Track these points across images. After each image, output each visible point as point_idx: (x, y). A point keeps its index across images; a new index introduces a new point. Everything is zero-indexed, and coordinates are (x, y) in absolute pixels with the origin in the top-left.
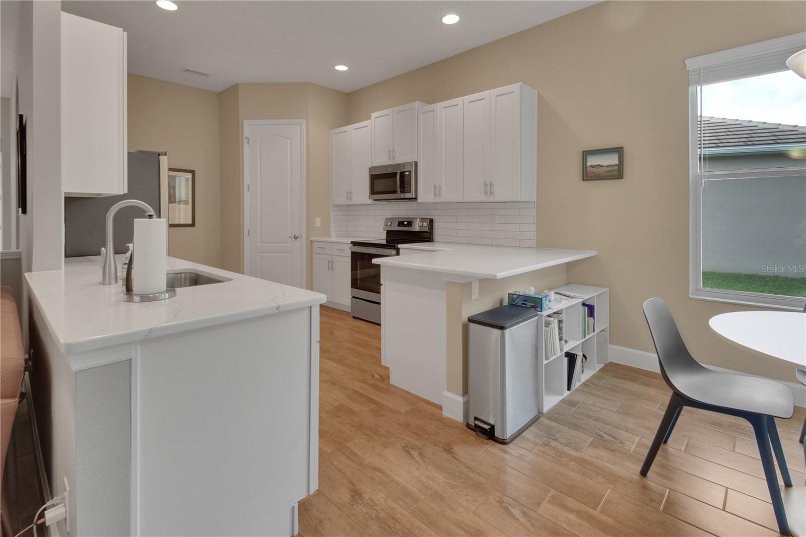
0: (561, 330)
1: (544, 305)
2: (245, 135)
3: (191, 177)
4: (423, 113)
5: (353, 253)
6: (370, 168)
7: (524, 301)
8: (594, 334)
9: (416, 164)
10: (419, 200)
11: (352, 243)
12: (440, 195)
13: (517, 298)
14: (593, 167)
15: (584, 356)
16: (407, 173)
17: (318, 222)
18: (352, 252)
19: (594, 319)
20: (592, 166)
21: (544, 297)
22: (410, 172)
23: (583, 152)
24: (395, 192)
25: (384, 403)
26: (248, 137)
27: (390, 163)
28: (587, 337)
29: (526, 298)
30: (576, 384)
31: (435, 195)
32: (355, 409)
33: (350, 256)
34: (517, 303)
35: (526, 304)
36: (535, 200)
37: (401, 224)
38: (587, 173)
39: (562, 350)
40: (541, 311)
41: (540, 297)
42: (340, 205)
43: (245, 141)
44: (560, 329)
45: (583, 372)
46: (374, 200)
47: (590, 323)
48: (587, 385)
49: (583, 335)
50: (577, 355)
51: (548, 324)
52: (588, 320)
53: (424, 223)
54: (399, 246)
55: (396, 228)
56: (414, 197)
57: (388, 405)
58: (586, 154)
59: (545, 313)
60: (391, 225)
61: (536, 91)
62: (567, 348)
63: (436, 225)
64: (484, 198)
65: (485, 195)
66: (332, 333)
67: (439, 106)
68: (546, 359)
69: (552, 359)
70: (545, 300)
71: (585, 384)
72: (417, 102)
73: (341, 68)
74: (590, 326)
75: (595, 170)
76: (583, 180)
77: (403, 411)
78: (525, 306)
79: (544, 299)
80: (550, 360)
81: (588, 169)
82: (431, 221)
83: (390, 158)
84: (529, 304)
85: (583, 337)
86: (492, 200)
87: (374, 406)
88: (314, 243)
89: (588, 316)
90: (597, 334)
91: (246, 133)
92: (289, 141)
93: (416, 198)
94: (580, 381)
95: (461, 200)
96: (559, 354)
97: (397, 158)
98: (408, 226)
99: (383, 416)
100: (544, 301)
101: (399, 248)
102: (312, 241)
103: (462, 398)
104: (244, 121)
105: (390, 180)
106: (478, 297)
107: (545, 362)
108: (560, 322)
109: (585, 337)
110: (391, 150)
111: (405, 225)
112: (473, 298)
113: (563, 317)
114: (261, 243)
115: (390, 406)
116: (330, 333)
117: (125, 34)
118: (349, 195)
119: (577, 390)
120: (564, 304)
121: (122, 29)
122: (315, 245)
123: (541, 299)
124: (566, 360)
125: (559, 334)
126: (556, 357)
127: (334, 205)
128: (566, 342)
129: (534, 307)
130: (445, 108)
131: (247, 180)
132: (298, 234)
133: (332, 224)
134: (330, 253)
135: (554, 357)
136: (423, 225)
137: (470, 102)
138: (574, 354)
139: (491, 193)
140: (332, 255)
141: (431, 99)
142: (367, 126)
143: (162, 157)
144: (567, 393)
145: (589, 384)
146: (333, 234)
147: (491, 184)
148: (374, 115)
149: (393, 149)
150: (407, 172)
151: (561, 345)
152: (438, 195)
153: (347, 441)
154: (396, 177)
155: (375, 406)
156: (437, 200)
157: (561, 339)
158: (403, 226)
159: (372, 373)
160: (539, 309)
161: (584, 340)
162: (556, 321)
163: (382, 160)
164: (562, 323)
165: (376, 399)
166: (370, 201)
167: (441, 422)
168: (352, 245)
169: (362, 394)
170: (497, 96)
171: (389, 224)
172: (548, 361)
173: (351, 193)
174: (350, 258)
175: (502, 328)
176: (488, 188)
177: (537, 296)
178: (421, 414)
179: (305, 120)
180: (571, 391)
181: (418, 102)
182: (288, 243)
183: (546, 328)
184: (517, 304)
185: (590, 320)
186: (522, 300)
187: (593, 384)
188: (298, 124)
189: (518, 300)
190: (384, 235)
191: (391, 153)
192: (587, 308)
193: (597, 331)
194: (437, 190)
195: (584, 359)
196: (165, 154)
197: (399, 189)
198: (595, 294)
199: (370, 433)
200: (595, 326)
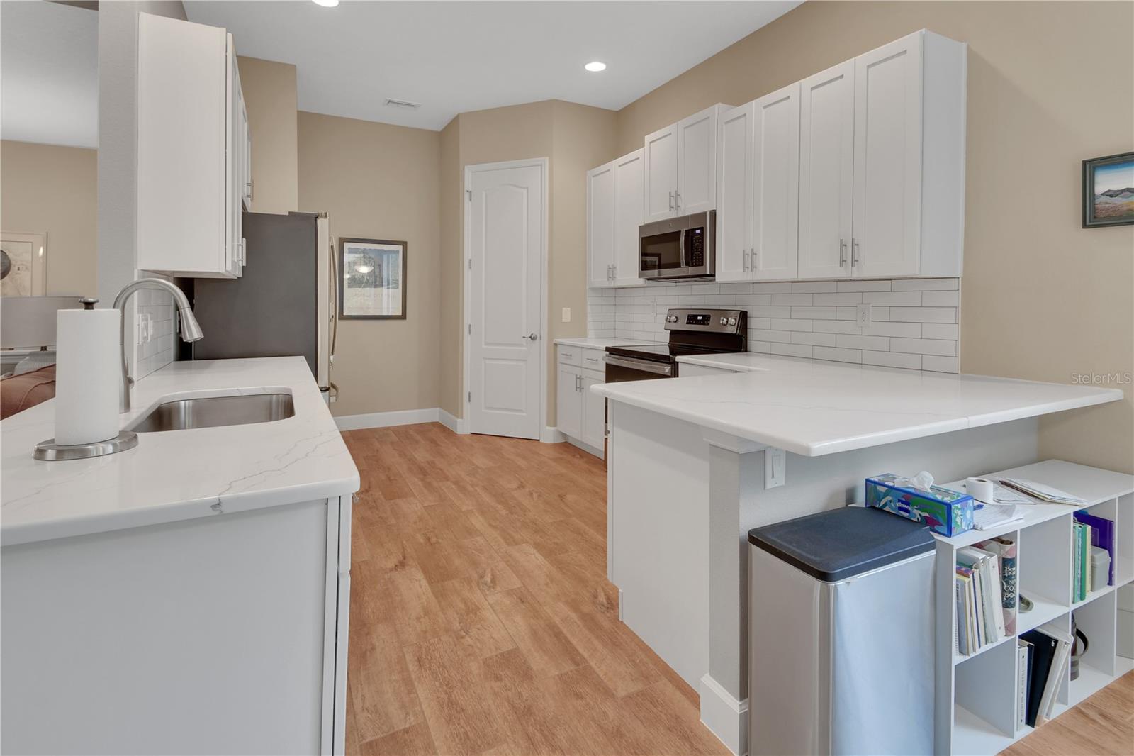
0: (1007, 583)
1: (958, 519)
2: (466, 189)
3: (401, 249)
4: (726, 123)
5: (608, 366)
6: (640, 227)
7: (903, 502)
8: (1109, 589)
9: (713, 214)
10: (718, 278)
11: (607, 349)
12: (754, 267)
13: (886, 495)
14: (1111, 196)
15: (1079, 634)
16: (698, 232)
17: (566, 314)
18: (607, 364)
19: (1111, 555)
20: (1111, 194)
21: (957, 502)
22: (702, 229)
23: (1085, 163)
24: (677, 265)
25: (593, 664)
26: (470, 190)
27: (673, 215)
28: (1090, 597)
29: (909, 498)
30: (1052, 709)
31: (745, 267)
32: (535, 668)
33: (605, 370)
34: (885, 505)
35: (907, 511)
36: (959, 274)
37: (692, 319)
38: (1095, 209)
39: (1009, 629)
40: (949, 534)
41: (947, 500)
42: (602, 289)
43: (467, 196)
44: (1006, 579)
45: (1074, 676)
46: (648, 279)
47: (1098, 563)
48: (1086, 716)
49: (1078, 592)
50: (1056, 641)
51: (966, 567)
52: (1093, 559)
53: (730, 319)
54: (678, 358)
55: (683, 326)
56: (708, 273)
57: (597, 670)
58: (1090, 168)
59: (960, 541)
60: (676, 322)
61: (964, 45)
62: (1026, 622)
63: (753, 323)
64: (841, 273)
65: (841, 265)
66: (562, 497)
67: (754, 106)
68: (961, 652)
69: (979, 651)
70: (962, 509)
71: (1078, 711)
72: (716, 106)
73: (596, 67)
74: (1097, 571)
75: (1119, 200)
76: (1085, 226)
77: (621, 693)
78: (905, 514)
79: (959, 506)
80: (972, 655)
81: (1097, 201)
82: (744, 316)
83: (671, 207)
84: (917, 514)
85: (1077, 598)
86: (855, 275)
87: (568, 667)
88: (559, 348)
89: (1094, 544)
90: (1118, 589)
91: (468, 185)
92: (525, 192)
93: (713, 275)
94: (1067, 704)
95: (793, 277)
96: (1001, 638)
97: (682, 207)
98: (704, 324)
99: (579, 696)
100: (959, 512)
101: (678, 363)
102: (556, 344)
103: (739, 703)
104: (466, 167)
105: (671, 245)
106: (783, 483)
107: (957, 659)
108: (1006, 563)
109: (1082, 598)
110: (674, 194)
111: (699, 322)
112: (769, 486)
113: (1017, 550)
114: (487, 344)
115: (601, 675)
116: (559, 496)
117: (230, 35)
118: (612, 271)
119: (1056, 726)
120: (1022, 517)
121: (225, 29)
122: (560, 350)
123: (949, 506)
124: (1021, 654)
125: (1003, 591)
126: (989, 646)
127: (593, 289)
128: (1026, 604)
129: (931, 522)
130: (765, 107)
131: (468, 254)
132: (536, 333)
133: (590, 318)
134: (580, 365)
135: (986, 648)
136: (727, 322)
137: (813, 89)
138: (1050, 639)
139: (854, 261)
140: (581, 367)
141: (740, 96)
142: (638, 158)
143: (319, 221)
144: (1024, 731)
145: (1092, 714)
146: (591, 334)
147: (854, 244)
148: (648, 138)
149: (676, 192)
150: (698, 229)
151: (1006, 616)
152: (750, 269)
153: (488, 743)
154: (679, 240)
155: (573, 667)
156: (749, 277)
157: (1007, 604)
158: (695, 324)
159: (596, 590)
160: (944, 529)
161: (1080, 604)
162: (994, 561)
163: (659, 213)
164: (1013, 565)
165: (581, 650)
166: (641, 282)
167: (691, 745)
168: (608, 353)
169: (561, 633)
170: (869, 67)
171: (673, 319)
172: (967, 658)
173: (614, 268)
174: (605, 374)
175: (824, 576)
176: (848, 250)
177: (939, 497)
178: (655, 710)
179: (547, 158)
180: (1036, 727)
181: (720, 104)
182: (521, 345)
183: (962, 578)
184: (887, 509)
185: (1096, 556)
186: (899, 501)
187: (1105, 716)
188: (539, 165)
189: (889, 498)
190: (666, 338)
191: (674, 198)
192: (1089, 528)
193: (1118, 583)
194: (749, 259)
195: (1080, 643)
196: (326, 217)
197: (683, 261)
198: (1116, 496)
199: (538, 735)
200: (1115, 572)
